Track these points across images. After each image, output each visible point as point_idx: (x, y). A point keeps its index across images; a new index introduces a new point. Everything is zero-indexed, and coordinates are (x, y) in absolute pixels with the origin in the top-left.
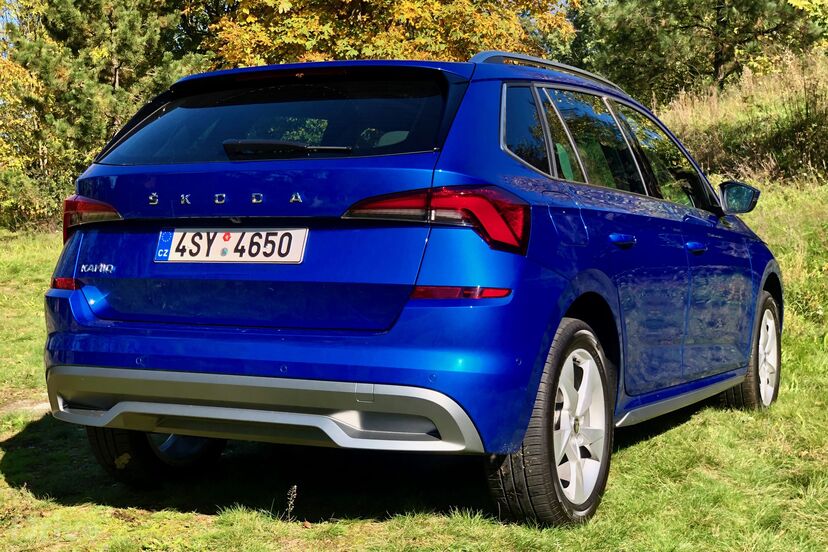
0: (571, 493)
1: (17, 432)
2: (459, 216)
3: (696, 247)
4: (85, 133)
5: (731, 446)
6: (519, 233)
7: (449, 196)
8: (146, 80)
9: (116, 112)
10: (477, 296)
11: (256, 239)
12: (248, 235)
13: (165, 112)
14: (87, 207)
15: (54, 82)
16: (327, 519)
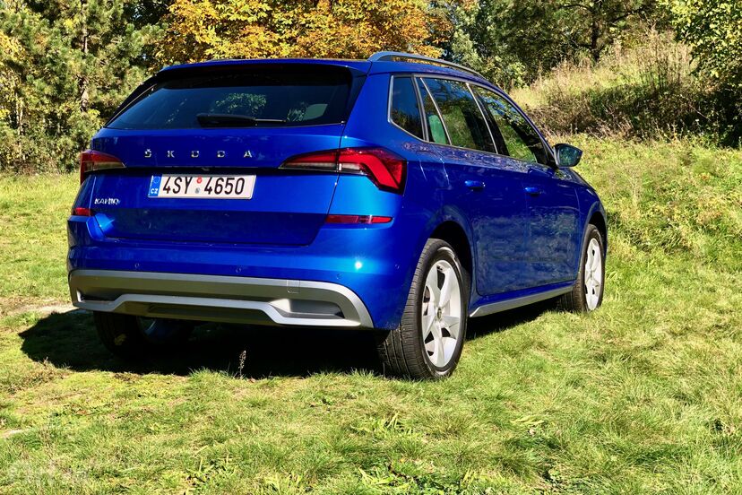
0: (434, 359)
1: (30, 326)
2: (358, 168)
3: (532, 191)
4: (60, 92)
5: (560, 336)
6: (399, 180)
7: (352, 154)
8: (111, 47)
9: (86, 74)
10: (370, 222)
11: (220, 182)
12: (215, 179)
13: (153, 92)
14: (98, 158)
15: (34, 47)
16: (267, 376)
